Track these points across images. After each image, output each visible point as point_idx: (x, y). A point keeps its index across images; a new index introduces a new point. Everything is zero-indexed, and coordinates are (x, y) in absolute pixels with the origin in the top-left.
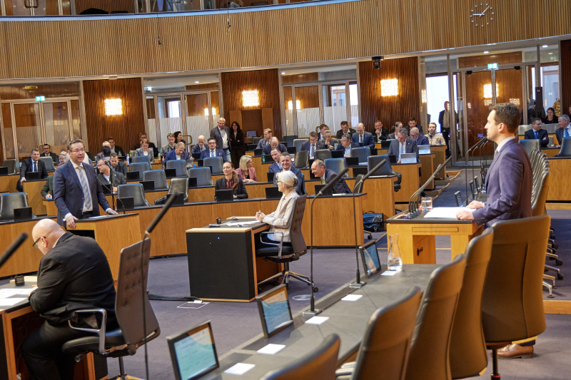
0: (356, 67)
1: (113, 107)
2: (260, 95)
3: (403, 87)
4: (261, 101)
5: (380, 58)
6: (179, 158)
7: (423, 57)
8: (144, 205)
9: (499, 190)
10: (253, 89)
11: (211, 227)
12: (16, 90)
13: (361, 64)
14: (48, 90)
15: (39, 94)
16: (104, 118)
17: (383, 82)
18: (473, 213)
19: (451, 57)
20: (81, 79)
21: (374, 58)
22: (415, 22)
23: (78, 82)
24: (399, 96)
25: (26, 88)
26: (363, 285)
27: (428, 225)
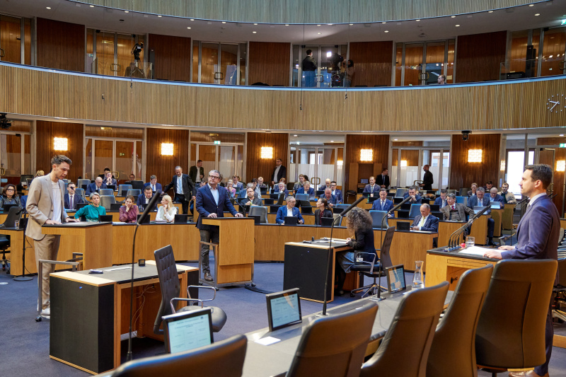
0: (449, 139)
1: (267, 153)
2: (374, 153)
3: (486, 156)
4: (374, 158)
5: (468, 132)
6: (306, 193)
7: (505, 135)
8: (265, 222)
9: (527, 237)
10: (369, 148)
11: (305, 243)
12: (203, 136)
13: (454, 136)
14: (226, 138)
15: (217, 140)
16: (259, 160)
17: (470, 151)
18: (502, 253)
19: (530, 137)
20: (246, 131)
21: (463, 132)
22: (500, 106)
23: (244, 133)
24: (482, 163)
25: (211, 135)
26: (382, 300)
27: (461, 259)
